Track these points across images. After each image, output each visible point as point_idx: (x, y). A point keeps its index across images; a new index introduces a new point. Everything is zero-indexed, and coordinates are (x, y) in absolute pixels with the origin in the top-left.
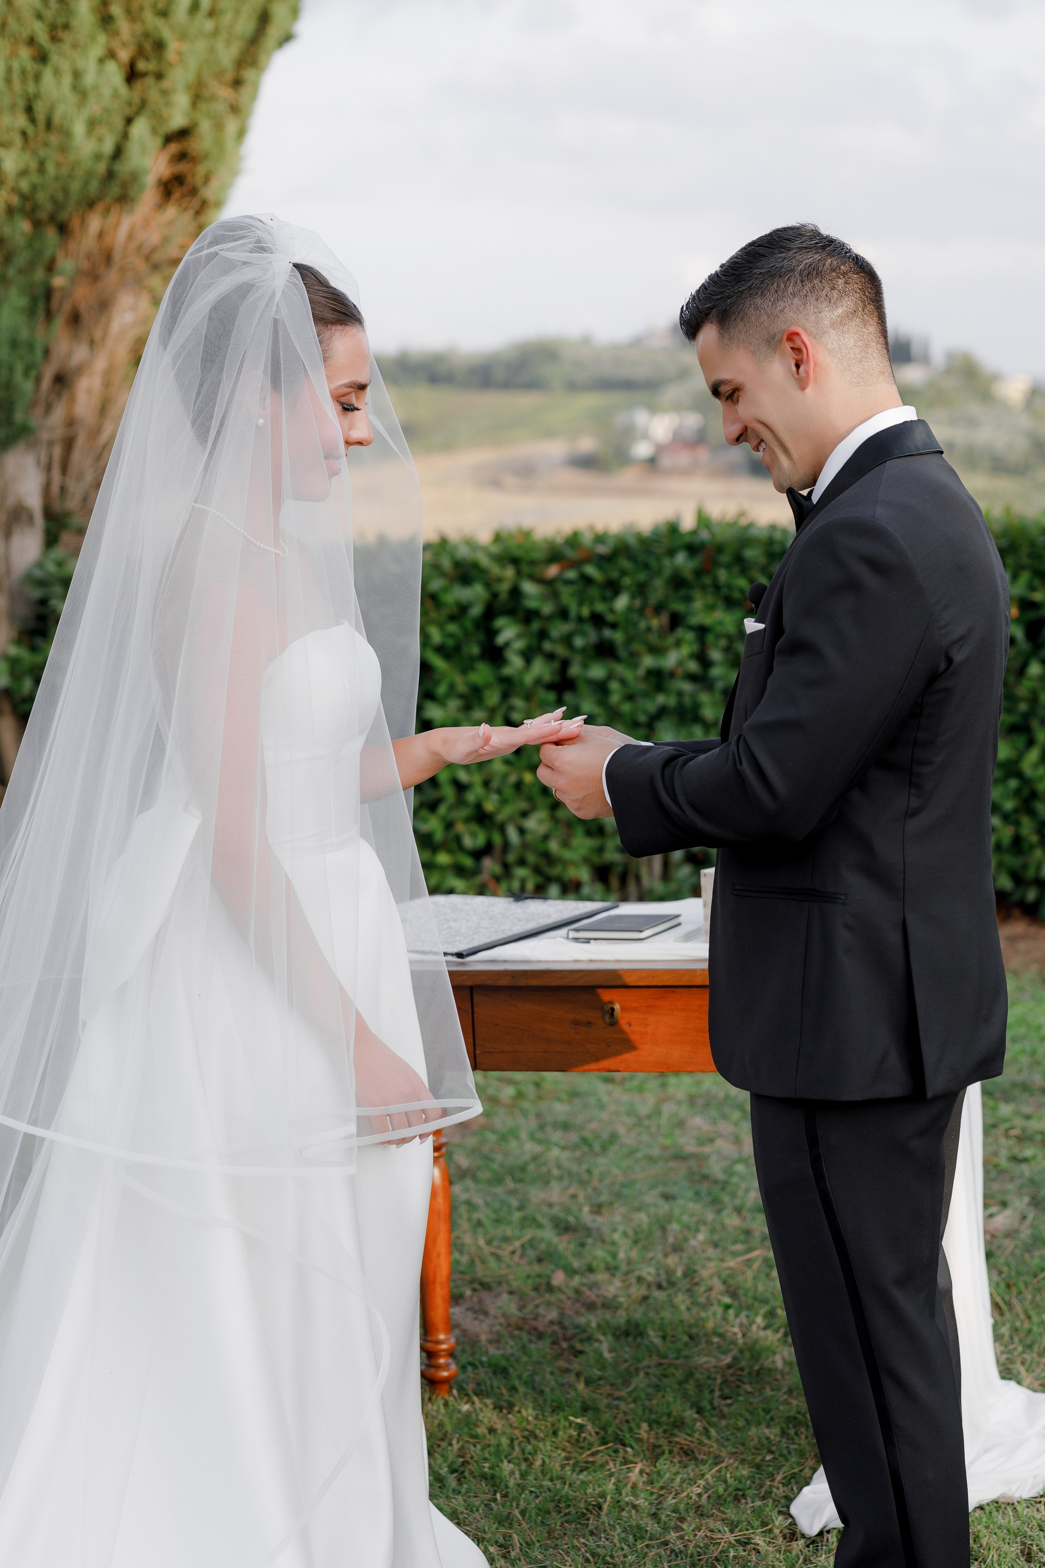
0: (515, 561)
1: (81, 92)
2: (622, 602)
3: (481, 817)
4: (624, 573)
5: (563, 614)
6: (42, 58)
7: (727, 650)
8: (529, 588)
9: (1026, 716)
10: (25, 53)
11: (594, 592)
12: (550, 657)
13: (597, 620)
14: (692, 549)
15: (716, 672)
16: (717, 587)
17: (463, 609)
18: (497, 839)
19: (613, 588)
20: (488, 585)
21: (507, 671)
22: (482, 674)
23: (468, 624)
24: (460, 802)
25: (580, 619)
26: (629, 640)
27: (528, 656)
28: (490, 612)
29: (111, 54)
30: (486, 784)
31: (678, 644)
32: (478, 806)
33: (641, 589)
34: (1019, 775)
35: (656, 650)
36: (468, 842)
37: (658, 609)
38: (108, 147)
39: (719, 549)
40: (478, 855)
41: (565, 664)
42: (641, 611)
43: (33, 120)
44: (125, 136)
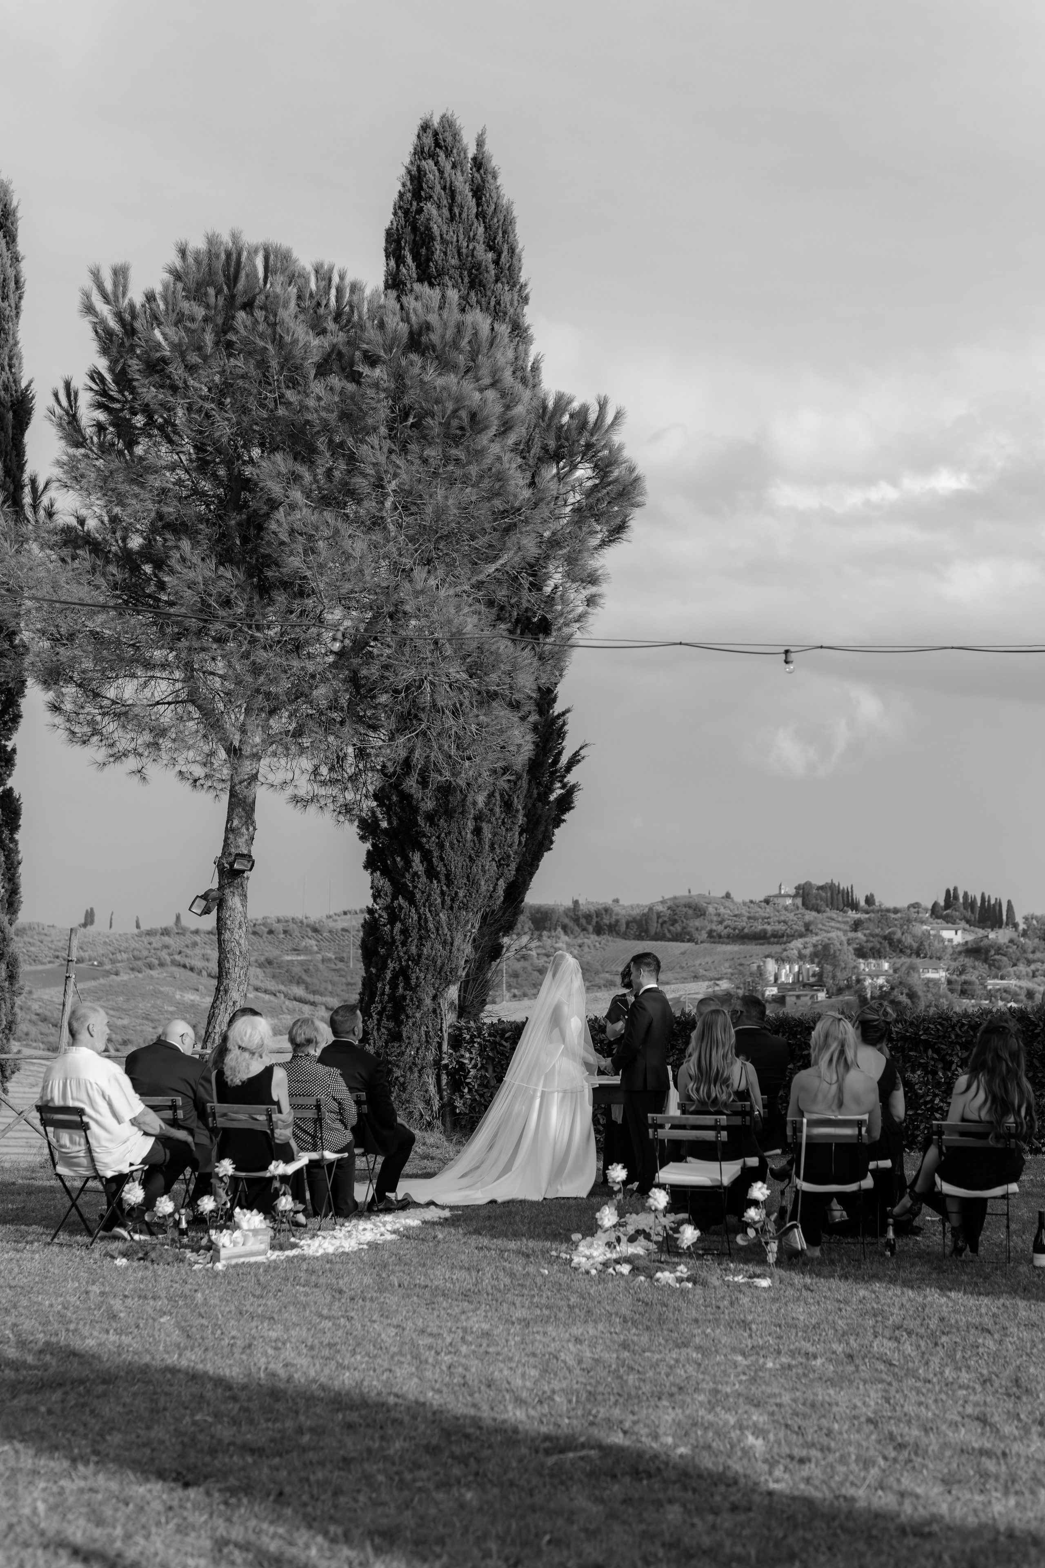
1: (484, 872)
6: (472, 860)
10: (467, 860)
29: (493, 859)
38: (491, 888)
43: (468, 880)
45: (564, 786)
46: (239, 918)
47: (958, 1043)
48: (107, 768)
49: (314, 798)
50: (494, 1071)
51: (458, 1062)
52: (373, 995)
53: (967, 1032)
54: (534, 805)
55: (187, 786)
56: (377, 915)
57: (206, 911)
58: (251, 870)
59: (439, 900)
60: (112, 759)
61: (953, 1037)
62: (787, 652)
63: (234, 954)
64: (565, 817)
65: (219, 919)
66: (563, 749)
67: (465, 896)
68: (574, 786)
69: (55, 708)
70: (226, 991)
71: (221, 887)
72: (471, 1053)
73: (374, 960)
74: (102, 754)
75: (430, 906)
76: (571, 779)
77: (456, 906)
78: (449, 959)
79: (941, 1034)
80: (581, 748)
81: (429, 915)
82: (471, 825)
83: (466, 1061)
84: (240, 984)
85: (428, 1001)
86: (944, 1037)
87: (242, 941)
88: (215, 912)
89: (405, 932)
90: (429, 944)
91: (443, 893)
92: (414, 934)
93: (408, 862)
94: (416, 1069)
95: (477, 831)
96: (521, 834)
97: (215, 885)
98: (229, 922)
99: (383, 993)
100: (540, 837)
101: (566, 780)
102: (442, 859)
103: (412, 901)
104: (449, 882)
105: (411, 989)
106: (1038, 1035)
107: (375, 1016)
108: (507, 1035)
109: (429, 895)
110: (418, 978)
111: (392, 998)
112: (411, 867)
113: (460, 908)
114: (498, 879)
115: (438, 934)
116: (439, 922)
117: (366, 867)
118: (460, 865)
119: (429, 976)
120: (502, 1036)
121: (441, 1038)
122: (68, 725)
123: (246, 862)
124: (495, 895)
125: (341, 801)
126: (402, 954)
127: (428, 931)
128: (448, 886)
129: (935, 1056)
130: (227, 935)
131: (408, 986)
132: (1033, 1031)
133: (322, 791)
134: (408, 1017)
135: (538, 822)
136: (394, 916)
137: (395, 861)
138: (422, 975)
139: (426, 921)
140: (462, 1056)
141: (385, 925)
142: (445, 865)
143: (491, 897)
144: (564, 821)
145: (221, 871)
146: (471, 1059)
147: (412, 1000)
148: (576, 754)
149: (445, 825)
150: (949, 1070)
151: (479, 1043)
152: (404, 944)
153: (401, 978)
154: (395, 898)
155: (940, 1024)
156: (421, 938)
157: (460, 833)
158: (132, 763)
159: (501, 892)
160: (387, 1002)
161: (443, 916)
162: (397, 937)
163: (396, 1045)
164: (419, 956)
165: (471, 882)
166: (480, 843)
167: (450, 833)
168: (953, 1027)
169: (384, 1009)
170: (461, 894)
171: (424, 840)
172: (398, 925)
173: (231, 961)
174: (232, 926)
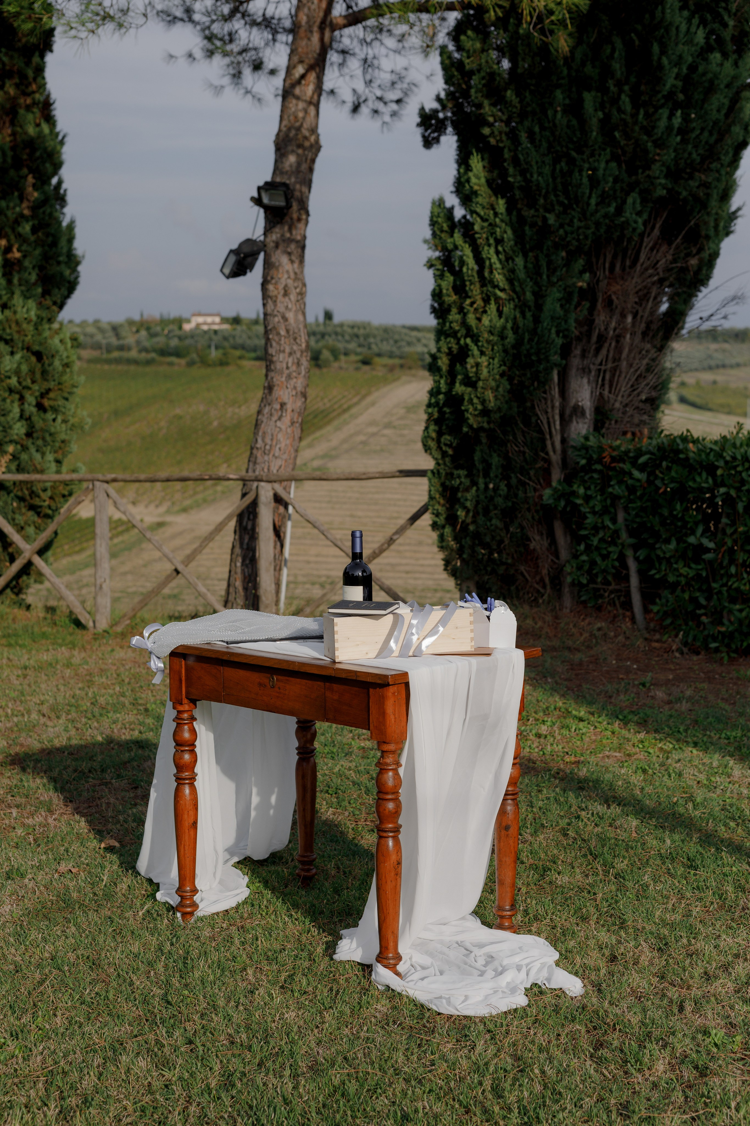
51: (568, 502)
57: (237, 271)
63: (278, 334)
65: (265, 281)
70: (271, 389)
71: (268, 235)
72: (587, 488)
78: (534, 332)
81: (494, 259)
83: (579, 501)
84: (289, 377)
87: (290, 316)
92: (475, 290)
102: (516, 161)
108: (642, 460)
120: (632, 461)
130: (271, 307)
140: (574, 493)
142: (523, 173)
146: (588, 498)
153: (459, 368)
160: (444, 405)
171: (486, 131)
173: (274, 344)
174: (276, 292)
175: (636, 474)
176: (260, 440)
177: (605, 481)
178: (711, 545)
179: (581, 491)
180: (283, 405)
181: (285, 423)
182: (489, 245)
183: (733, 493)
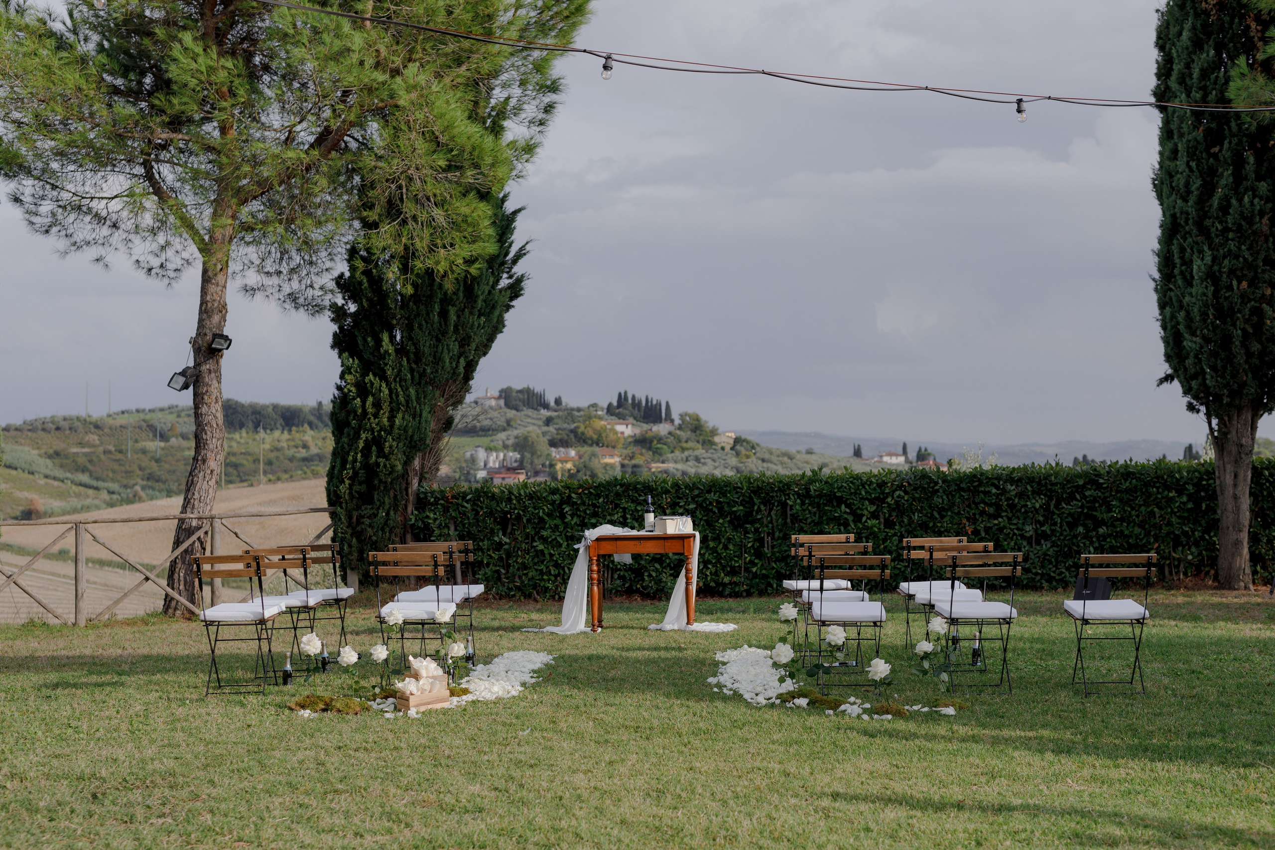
0: (569, 488)
1: (448, 349)
2: (601, 500)
3: (557, 565)
4: (602, 491)
5: (583, 503)
6: (438, 340)
7: (631, 515)
8: (573, 495)
9: (718, 535)
10: (434, 339)
11: (593, 497)
12: (579, 516)
13: (594, 505)
14: (622, 485)
15: (629, 521)
16: (629, 496)
17: (553, 503)
18: (562, 572)
19: (598, 496)
20: (560, 495)
21: (566, 520)
22: (558, 521)
23: (556, 506)
24: (551, 560)
25: (589, 505)
26: (603, 511)
27: (572, 516)
28: (562, 502)
29: (456, 340)
30: (559, 554)
31: (617, 513)
32: (556, 561)
33: (607, 496)
34: (717, 552)
35: (610, 515)
36: (552, 572)
37: (612, 502)
38: (454, 365)
39: (629, 485)
40: (556, 576)
41: (584, 518)
42: (607, 503)
43: (435, 358)
44: (458, 362)
45: (510, 277)
46: (215, 393)
47: (867, 499)
48: (68, 257)
49: (262, 288)
50: (456, 530)
52: (344, 463)
53: (875, 489)
54: (490, 292)
55: (141, 275)
56: (346, 390)
57: (185, 387)
58: (227, 348)
59: (409, 376)
60: (73, 248)
61: (863, 493)
62: (1020, 101)
63: (211, 426)
64: (514, 303)
65: (195, 395)
66: (512, 242)
67: (432, 373)
68: (522, 276)
69: (17, 200)
70: (204, 461)
71: (197, 365)
72: (435, 514)
73: (346, 430)
74: (63, 244)
75: (401, 380)
76: (518, 270)
77: (423, 382)
79: (853, 491)
80: (527, 243)
81: (399, 389)
82: (437, 307)
83: (430, 521)
84: (217, 453)
85: (400, 467)
86: (855, 493)
87: (219, 415)
88: (191, 388)
89: (377, 405)
90: (400, 415)
91: (412, 371)
92: (386, 406)
93: (379, 342)
94: (387, 530)
95: (444, 314)
96: (479, 317)
97: (191, 364)
98: (206, 397)
99: (355, 460)
100: (495, 320)
101: (513, 271)
103: (383, 377)
104: (418, 360)
105: (386, 457)
106: (938, 491)
107: (347, 482)
108: (468, 498)
109: (400, 371)
110: (391, 447)
111: (366, 466)
112: (382, 346)
113: (426, 383)
114: (459, 358)
115: (408, 406)
116: (409, 396)
117: (333, 347)
118: (428, 344)
119: (401, 445)
120: (464, 498)
121: (407, 501)
122: (27, 216)
123: (222, 341)
124: (457, 371)
125: (287, 290)
126: (374, 425)
127: (399, 404)
128: (416, 363)
129: (848, 510)
130: (204, 409)
131: (381, 453)
132: (933, 488)
133: (268, 281)
134: (380, 481)
135: (494, 307)
136: (363, 390)
137: (365, 340)
138: (395, 444)
139: (397, 396)
140: (428, 517)
141: (354, 399)
143: (454, 373)
144: (513, 306)
145: (197, 351)
146: (435, 519)
147: (385, 466)
148: (522, 248)
149: (415, 307)
150: (860, 521)
151: (441, 504)
152: (376, 416)
153: (374, 448)
154: (364, 374)
155: (852, 482)
156: (392, 410)
157: (428, 314)
158: (92, 252)
159: (461, 370)
160: (360, 469)
161: (412, 391)
162: (370, 410)
163: (369, 507)
164: (392, 426)
165: (437, 360)
166: (446, 324)
167: (418, 315)
168: (863, 485)
169: (356, 474)
170: (429, 371)
171: (394, 322)
172: (370, 399)
173: (208, 433)
174: (210, 401)
175: (466, 504)
176: (196, 493)
177: (446, 510)
178: (508, 541)
179: (432, 515)
180: (212, 471)
181: (212, 483)
182: (395, 381)
183: (521, 513)
